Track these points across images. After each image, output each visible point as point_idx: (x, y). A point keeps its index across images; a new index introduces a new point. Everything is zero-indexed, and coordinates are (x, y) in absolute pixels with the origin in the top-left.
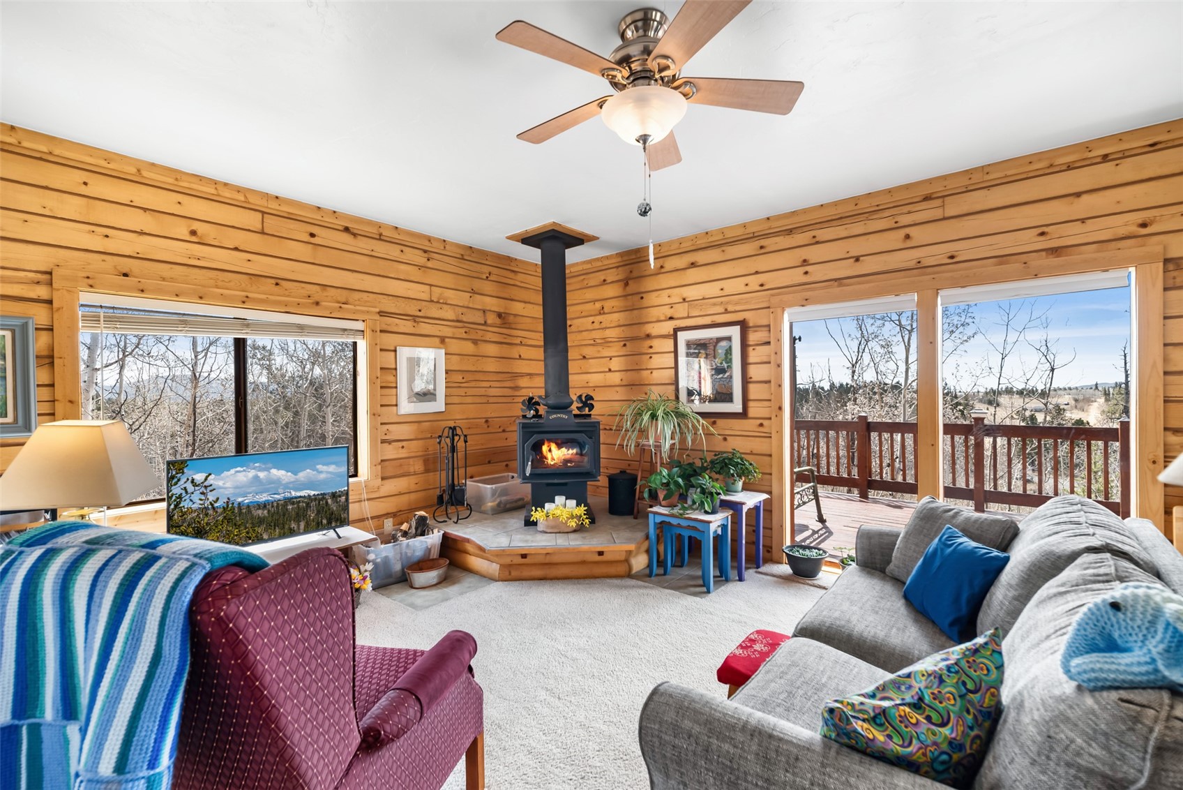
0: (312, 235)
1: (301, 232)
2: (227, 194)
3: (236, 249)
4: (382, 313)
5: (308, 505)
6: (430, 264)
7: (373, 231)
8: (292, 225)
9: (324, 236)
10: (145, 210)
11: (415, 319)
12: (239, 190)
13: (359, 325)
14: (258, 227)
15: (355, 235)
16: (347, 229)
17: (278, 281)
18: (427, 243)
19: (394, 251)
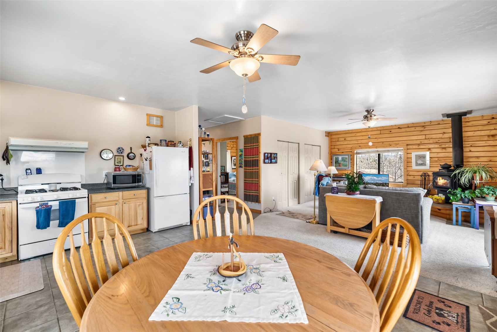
0: (391, 131)
1: (388, 132)
2: (374, 129)
3: (376, 138)
4: (407, 145)
5: (380, 184)
6: (425, 129)
7: (407, 126)
8: (386, 131)
9: (393, 131)
10: (362, 136)
11: (419, 145)
12: (376, 128)
13: (402, 148)
14: (380, 133)
15: (401, 128)
16: (399, 128)
17: (383, 142)
18: (424, 124)
19: (413, 129)
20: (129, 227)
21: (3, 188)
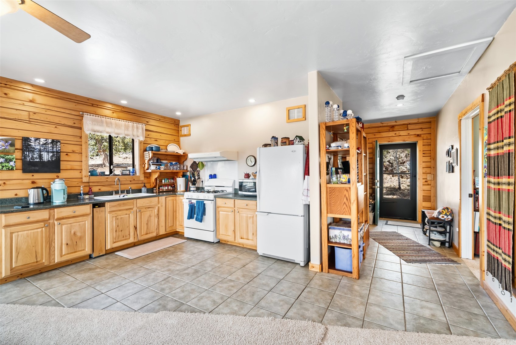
20: (241, 238)
21: (202, 187)
